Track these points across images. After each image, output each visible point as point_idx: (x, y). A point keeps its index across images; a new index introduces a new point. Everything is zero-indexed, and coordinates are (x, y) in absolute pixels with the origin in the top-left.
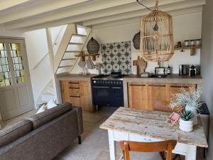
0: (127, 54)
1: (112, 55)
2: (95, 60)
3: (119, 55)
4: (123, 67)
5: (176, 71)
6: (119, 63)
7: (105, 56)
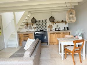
0: (45, 24)
1: (40, 24)
2: (33, 26)
3: (43, 24)
4: (44, 28)
5: (61, 29)
6: (43, 27)
7: (37, 24)
